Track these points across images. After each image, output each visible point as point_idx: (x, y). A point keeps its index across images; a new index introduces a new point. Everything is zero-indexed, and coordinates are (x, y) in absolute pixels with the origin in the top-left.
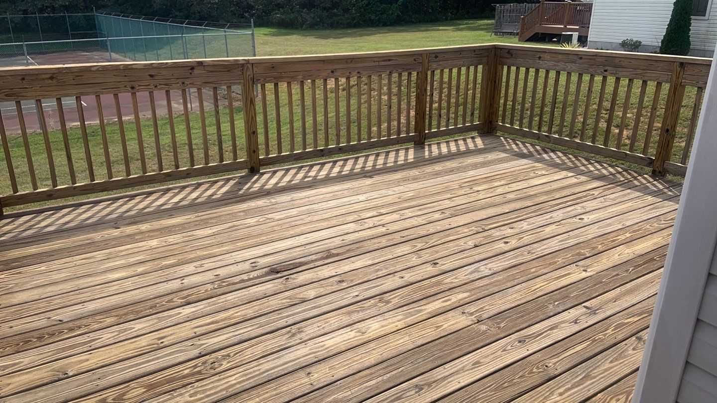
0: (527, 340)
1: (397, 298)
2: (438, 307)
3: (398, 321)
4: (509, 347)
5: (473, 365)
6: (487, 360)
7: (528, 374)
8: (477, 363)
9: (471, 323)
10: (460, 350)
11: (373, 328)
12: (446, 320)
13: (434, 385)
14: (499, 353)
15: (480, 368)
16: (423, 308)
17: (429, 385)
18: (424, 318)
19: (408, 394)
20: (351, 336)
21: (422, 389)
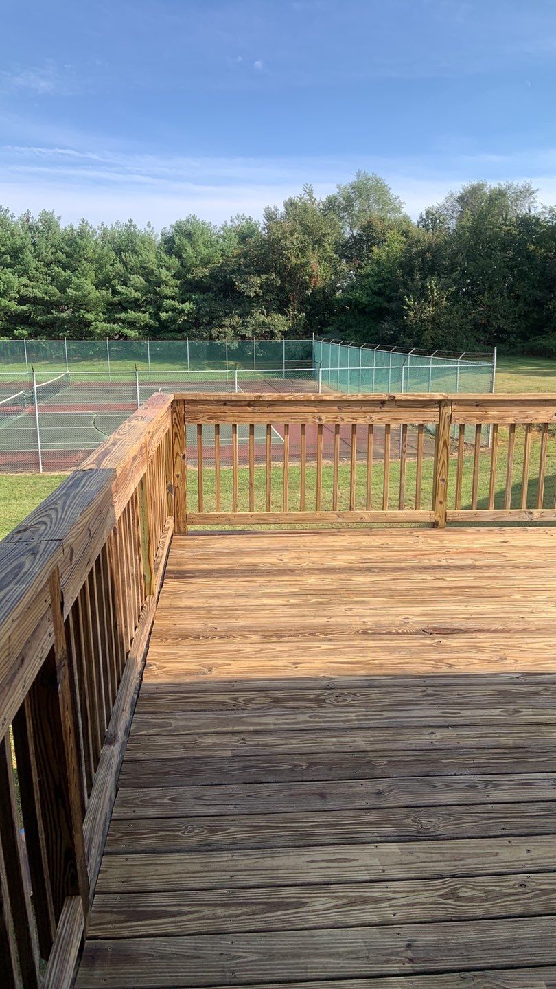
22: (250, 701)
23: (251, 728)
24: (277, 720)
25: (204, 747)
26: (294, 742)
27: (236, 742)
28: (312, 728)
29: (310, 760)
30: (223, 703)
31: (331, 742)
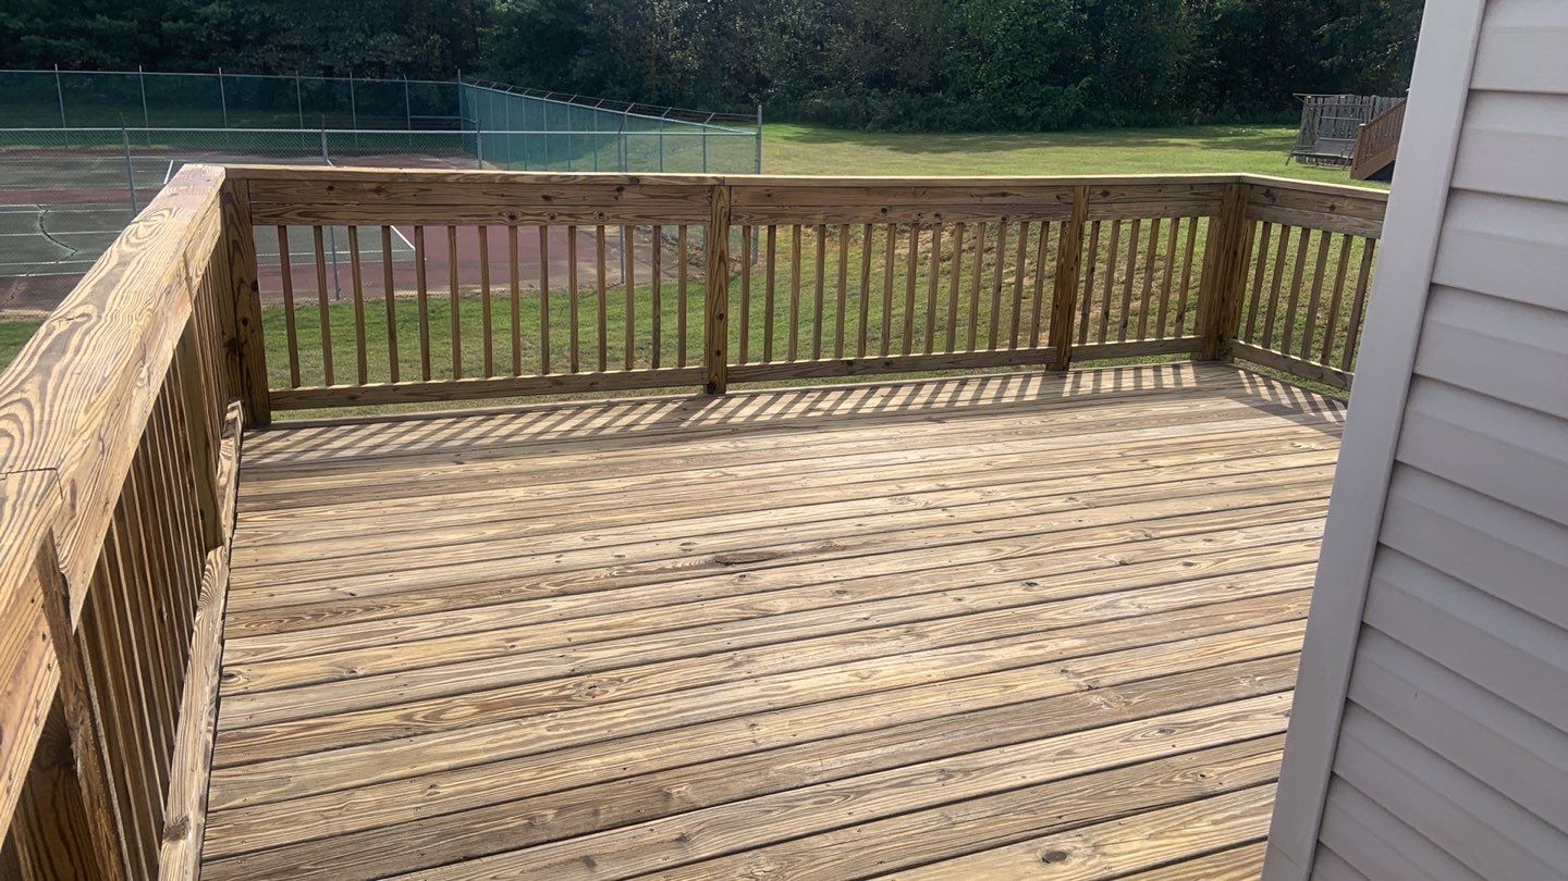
0: (1177, 731)
1: (940, 632)
2: (1019, 654)
3: (934, 668)
4: (1139, 737)
5: (1059, 754)
6: (1088, 751)
7: (1162, 783)
8: (1065, 754)
9: (1074, 689)
10: (1040, 728)
11: (884, 673)
12: (1027, 679)
13: (974, 774)
14: (1117, 742)
15: (1069, 761)
16: (987, 653)
17: (967, 772)
18: (985, 669)
19: (923, 781)
20: (840, 681)
21: (951, 777)
22: (435, 716)
23: (445, 764)
24: (491, 742)
25: (362, 811)
26: (526, 776)
27: (422, 793)
28: (554, 747)
29: (560, 804)
30: (385, 727)
31: (592, 766)
